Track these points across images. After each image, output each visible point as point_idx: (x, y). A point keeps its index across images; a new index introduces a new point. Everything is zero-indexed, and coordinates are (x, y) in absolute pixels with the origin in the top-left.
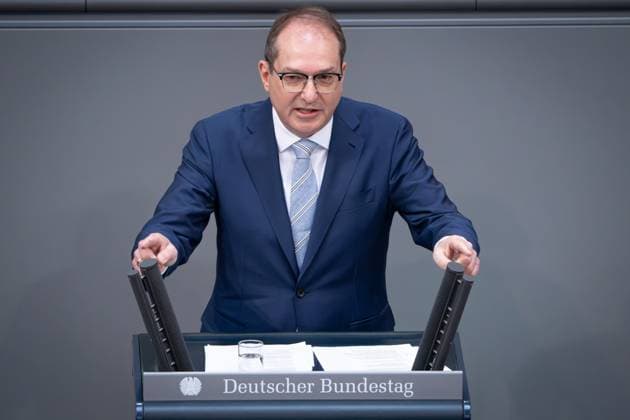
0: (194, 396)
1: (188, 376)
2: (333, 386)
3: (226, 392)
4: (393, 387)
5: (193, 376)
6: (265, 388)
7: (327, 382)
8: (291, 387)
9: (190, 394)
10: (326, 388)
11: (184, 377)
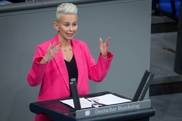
0: (88, 116)
1: (87, 110)
2: (121, 108)
3: (96, 113)
4: (135, 106)
5: (88, 110)
6: (105, 111)
7: (119, 107)
8: (111, 110)
9: (88, 115)
10: (119, 109)
11: (86, 111)
